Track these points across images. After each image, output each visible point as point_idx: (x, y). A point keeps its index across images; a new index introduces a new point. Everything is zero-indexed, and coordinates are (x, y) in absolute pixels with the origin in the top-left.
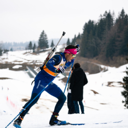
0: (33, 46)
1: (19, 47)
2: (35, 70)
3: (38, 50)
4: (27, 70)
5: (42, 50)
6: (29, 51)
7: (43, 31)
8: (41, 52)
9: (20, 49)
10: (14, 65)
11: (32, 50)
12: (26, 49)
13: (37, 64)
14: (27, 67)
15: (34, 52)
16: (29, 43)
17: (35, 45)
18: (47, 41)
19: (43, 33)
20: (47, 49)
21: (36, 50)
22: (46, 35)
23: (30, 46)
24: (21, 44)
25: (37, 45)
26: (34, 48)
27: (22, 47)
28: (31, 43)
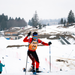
0: (64, 21)
1: (53, 23)
2: (66, 38)
3: (67, 24)
4: (59, 39)
5: (70, 24)
6: (61, 25)
7: (71, 11)
8: (70, 26)
9: (54, 24)
10: (51, 35)
11: (63, 25)
12: (59, 24)
13: (67, 34)
14: (60, 37)
15: (64, 26)
16: (61, 19)
17: (65, 21)
18: (74, 18)
19: (71, 12)
20: (74, 24)
21: (66, 24)
22: (73, 14)
23: (62, 22)
24: (55, 20)
25: (67, 20)
26: (64, 23)
27: (56, 23)
28: (62, 20)
